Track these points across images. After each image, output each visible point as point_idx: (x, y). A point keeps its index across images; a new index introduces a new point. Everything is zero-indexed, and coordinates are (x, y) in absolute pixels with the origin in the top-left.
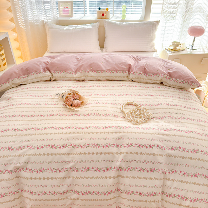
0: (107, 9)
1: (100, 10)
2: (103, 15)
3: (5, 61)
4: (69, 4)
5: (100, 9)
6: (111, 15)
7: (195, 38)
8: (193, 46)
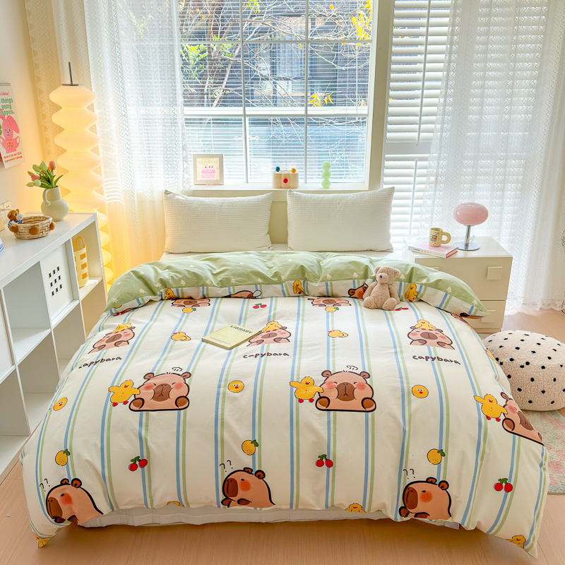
0: (294, 170)
1: (278, 173)
2: (286, 181)
3: (86, 270)
4: (217, 159)
5: (278, 169)
6: (301, 181)
7: (469, 226)
8: (467, 245)
